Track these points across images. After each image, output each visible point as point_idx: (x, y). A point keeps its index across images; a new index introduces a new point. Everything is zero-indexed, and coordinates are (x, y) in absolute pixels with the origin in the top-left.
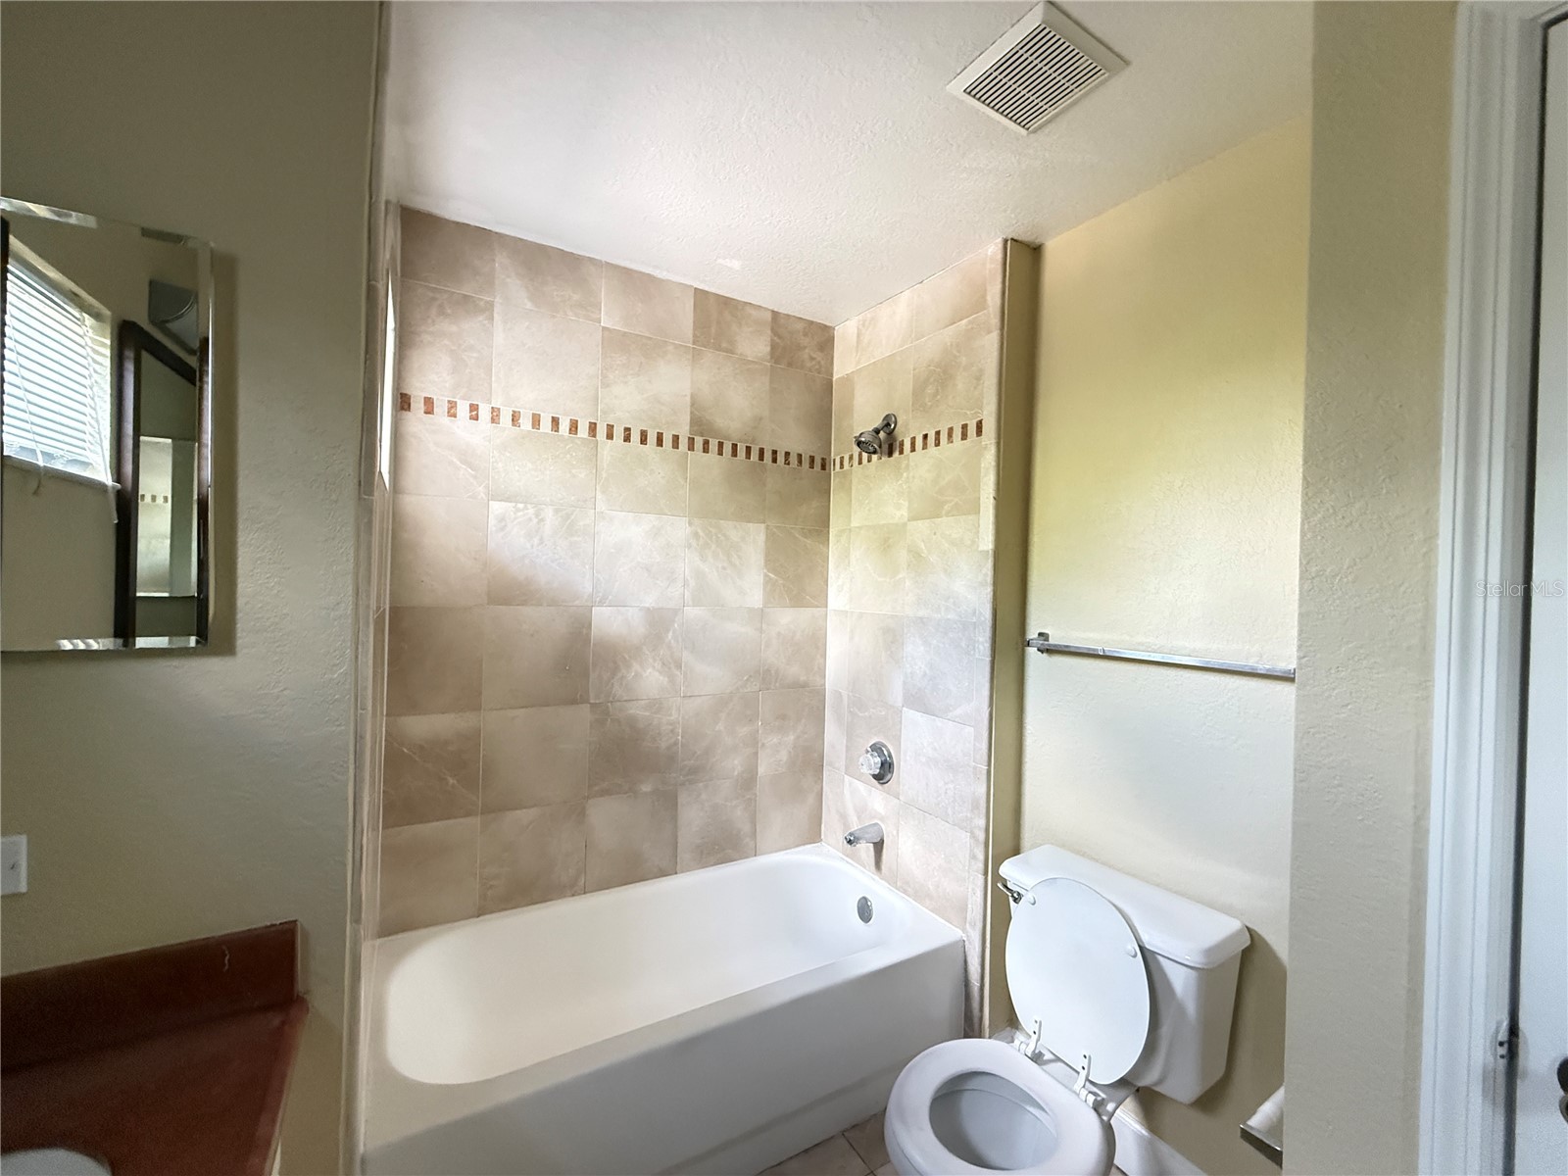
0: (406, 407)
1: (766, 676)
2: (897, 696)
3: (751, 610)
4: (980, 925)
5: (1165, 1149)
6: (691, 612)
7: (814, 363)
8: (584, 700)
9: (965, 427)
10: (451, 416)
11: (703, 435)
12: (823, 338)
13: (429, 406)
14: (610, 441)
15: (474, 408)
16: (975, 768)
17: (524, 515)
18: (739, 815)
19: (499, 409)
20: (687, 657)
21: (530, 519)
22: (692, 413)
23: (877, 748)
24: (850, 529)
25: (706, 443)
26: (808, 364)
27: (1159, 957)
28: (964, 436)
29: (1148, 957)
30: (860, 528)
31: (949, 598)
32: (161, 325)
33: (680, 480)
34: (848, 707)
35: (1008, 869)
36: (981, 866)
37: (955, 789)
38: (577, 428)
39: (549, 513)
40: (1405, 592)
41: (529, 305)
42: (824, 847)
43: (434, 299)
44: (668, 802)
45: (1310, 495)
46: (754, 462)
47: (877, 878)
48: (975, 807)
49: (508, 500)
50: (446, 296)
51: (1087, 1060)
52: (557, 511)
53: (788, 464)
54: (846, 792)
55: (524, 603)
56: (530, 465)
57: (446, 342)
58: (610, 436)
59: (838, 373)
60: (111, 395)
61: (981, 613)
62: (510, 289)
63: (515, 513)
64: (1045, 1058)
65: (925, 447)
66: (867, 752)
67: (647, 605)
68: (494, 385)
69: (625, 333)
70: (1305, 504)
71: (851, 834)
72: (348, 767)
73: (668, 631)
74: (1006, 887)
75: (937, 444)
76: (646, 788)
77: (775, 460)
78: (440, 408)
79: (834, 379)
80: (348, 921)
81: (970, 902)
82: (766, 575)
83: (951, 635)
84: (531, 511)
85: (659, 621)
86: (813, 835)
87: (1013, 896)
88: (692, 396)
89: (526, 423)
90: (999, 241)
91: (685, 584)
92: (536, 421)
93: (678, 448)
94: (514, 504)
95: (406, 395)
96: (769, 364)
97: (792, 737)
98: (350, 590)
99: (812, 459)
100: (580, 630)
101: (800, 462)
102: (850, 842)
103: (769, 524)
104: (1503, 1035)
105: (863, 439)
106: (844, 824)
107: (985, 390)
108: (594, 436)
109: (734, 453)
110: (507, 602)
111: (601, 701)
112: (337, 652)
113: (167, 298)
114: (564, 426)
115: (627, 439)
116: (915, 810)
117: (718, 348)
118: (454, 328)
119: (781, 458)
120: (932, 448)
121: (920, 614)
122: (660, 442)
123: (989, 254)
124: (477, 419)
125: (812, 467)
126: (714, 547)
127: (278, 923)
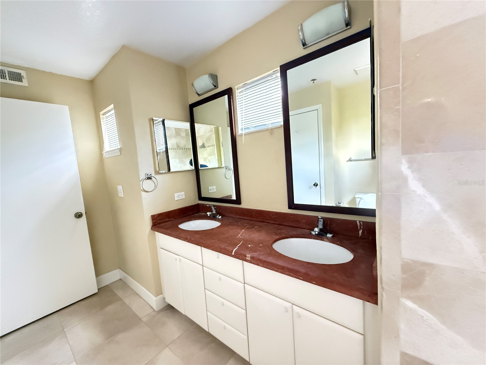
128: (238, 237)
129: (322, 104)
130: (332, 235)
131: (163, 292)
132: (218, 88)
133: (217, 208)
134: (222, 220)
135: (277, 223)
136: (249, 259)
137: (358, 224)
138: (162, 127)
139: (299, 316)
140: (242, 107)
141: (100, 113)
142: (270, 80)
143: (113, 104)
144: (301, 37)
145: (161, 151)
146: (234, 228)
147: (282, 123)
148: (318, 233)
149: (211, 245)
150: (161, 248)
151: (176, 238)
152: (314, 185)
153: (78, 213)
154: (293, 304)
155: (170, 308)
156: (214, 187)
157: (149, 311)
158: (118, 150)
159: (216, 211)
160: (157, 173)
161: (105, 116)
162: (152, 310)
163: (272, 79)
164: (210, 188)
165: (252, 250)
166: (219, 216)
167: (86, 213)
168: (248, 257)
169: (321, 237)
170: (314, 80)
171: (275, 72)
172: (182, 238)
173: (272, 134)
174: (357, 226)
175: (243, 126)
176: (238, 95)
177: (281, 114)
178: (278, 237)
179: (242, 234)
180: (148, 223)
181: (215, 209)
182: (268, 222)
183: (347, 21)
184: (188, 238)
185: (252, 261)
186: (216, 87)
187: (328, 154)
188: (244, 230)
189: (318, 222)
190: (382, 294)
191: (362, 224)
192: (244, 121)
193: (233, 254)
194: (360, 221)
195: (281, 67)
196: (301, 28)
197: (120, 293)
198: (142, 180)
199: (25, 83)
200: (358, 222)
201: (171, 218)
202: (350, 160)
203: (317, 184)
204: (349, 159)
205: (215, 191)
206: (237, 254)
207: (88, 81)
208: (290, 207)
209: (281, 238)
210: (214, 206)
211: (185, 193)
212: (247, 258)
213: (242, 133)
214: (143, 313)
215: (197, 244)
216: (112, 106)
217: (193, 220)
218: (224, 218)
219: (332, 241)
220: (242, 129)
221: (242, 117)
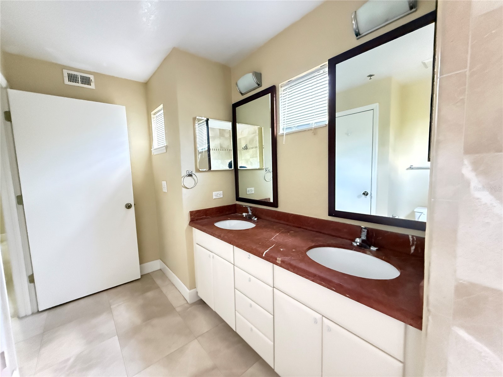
128: (271, 240)
129: (379, 103)
130: (377, 248)
131: (196, 287)
132: (261, 86)
133: (253, 209)
134: (257, 222)
135: (314, 230)
136: (280, 262)
137: (411, 239)
138: (206, 127)
139: (329, 330)
140: (284, 106)
141: (152, 113)
142: (316, 76)
143: (162, 104)
144: (354, 27)
145: (204, 150)
146: (268, 230)
147: (327, 123)
148: (360, 244)
149: (243, 244)
150: (197, 244)
151: (211, 235)
152: (364, 194)
153: (128, 204)
154: (323, 316)
155: (201, 303)
156: (253, 189)
157: (183, 302)
158: (165, 147)
159: (252, 213)
160: (198, 171)
161: (155, 116)
162: (186, 302)
163: (319, 75)
164: (248, 189)
165: (284, 254)
166: (255, 218)
167: (135, 205)
168: (279, 260)
169: (363, 249)
170: (371, 76)
171: (322, 67)
172: (216, 235)
173: (315, 134)
174: (409, 241)
175: (285, 126)
176: (281, 93)
177: (326, 112)
178: (313, 244)
179: (276, 237)
180: (186, 219)
181: (251, 210)
182: (305, 228)
183: (411, 3)
184: (222, 236)
185: (282, 265)
186: (260, 86)
187: (383, 159)
188: (278, 234)
189: (361, 232)
190: (428, 318)
191: (415, 240)
192: (286, 121)
193: (264, 256)
194: (413, 236)
195: (330, 61)
196: (354, 16)
197: (159, 282)
198: (183, 177)
199: (93, 86)
200: (410, 237)
201: (208, 216)
202: (411, 168)
203: (367, 193)
204: (409, 167)
205: (253, 192)
206: (267, 256)
207: (143, 83)
208: (330, 214)
209: (316, 245)
210: (251, 207)
211: (223, 192)
212: (277, 262)
213: (283, 133)
214: (177, 304)
215: (230, 243)
216: (161, 106)
217: (228, 220)
218: (260, 220)
219: (377, 255)
220: (283, 129)
221: (284, 116)
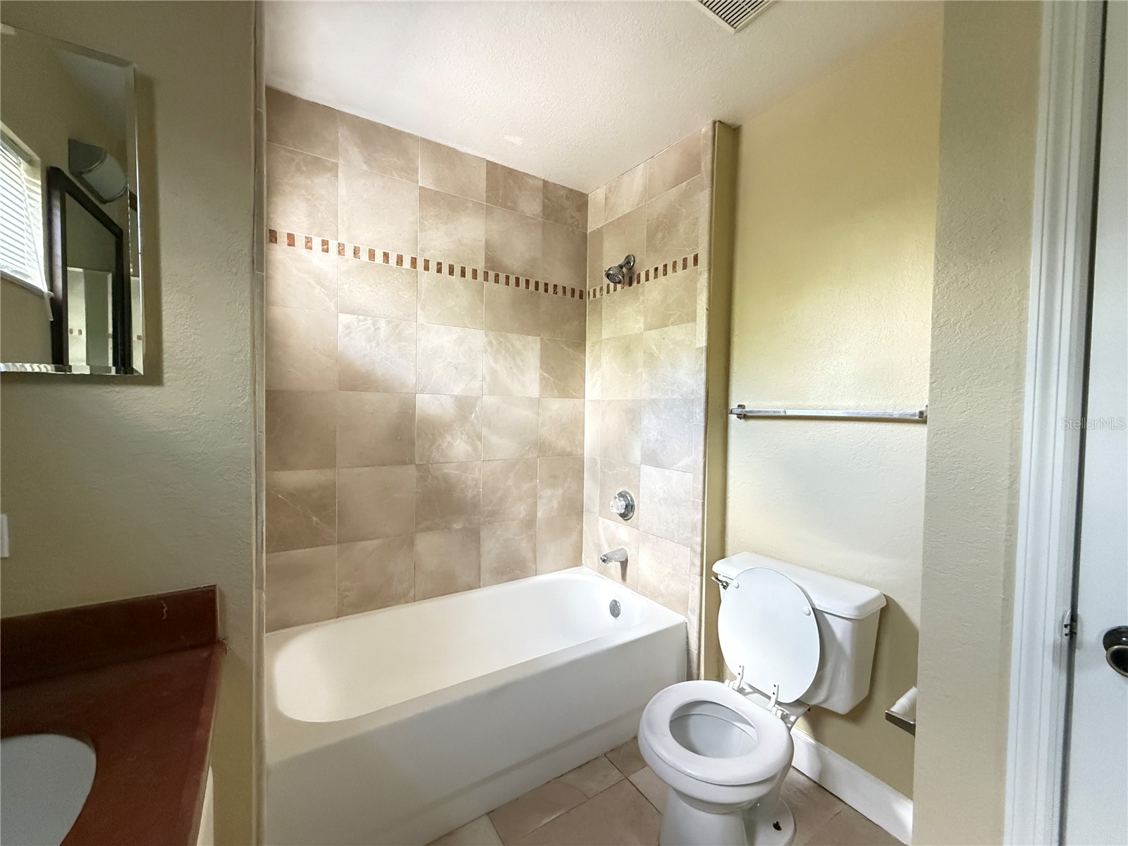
0: (274, 240)
1: (542, 447)
2: (636, 455)
3: (531, 399)
4: (698, 611)
5: (827, 750)
6: (488, 400)
7: (574, 220)
8: (412, 462)
9: (685, 260)
10: (308, 248)
11: (494, 270)
12: (579, 201)
13: (291, 240)
14: (426, 272)
15: (325, 243)
16: (693, 502)
17: (364, 325)
18: (524, 546)
19: (344, 245)
20: (485, 432)
21: (369, 328)
22: (486, 253)
23: (622, 495)
24: (601, 341)
25: (497, 276)
26: (569, 221)
27: (826, 615)
28: (685, 267)
29: (818, 615)
30: (608, 339)
31: (674, 384)
32: (79, 175)
33: (478, 302)
34: (601, 468)
35: (718, 567)
36: (698, 570)
37: (679, 518)
38: (402, 261)
39: (383, 323)
40: (1005, 328)
41: (364, 167)
42: (584, 569)
43: (294, 159)
44: (473, 536)
45: (940, 268)
46: (531, 292)
47: (623, 587)
48: (694, 529)
49: (352, 313)
50: (301, 157)
51: (776, 688)
52: (389, 322)
53: (556, 294)
54: (601, 529)
55: (365, 390)
56: (368, 288)
57: (303, 192)
58: (426, 268)
59: (592, 227)
60: (43, 224)
61: (697, 392)
62: (351, 155)
63: (358, 323)
64: (746, 691)
65: (656, 277)
66: (616, 498)
67: (456, 394)
68: (339, 226)
69: (437, 191)
70: (936, 275)
71: (605, 556)
72: (251, 474)
73: (471, 413)
74: (717, 579)
75: (665, 274)
76: (457, 526)
77: (546, 291)
78: (300, 241)
79: (588, 232)
80: (254, 587)
81: (690, 596)
82: (541, 375)
83: (675, 410)
84: (370, 322)
85: (465, 406)
86: (576, 561)
87: (722, 585)
88: (487, 242)
89: (364, 256)
90: (710, 122)
91: (483, 379)
92: (372, 255)
93: (476, 279)
94: (357, 316)
95: (274, 231)
96: (541, 220)
97: (561, 492)
98: (248, 340)
99: (573, 291)
100: (407, 411)
101: (564, 292)
102: (604, 561)
103: (542, 336)
104: (1067, 621)
105: (611, 272)
106: (599, 551)
107: (700, 231)
108: (415, 268)
109: (517, 284)
110: (353, 388)
111: (424, 463)
112: (240, 388)
113: (83, 154)
114: (393, 260)
115: (439, 271)
116: (650, 536)
117: (504, 206)
118: (309, 182)
119: (551, 289)
120: (661, 278)
121: (654, 396)
122: (463, 274)
123: (703, 132)
124: (327, 252)
125: (573, 296)
126: (503, 352)
127: (202, 586)
